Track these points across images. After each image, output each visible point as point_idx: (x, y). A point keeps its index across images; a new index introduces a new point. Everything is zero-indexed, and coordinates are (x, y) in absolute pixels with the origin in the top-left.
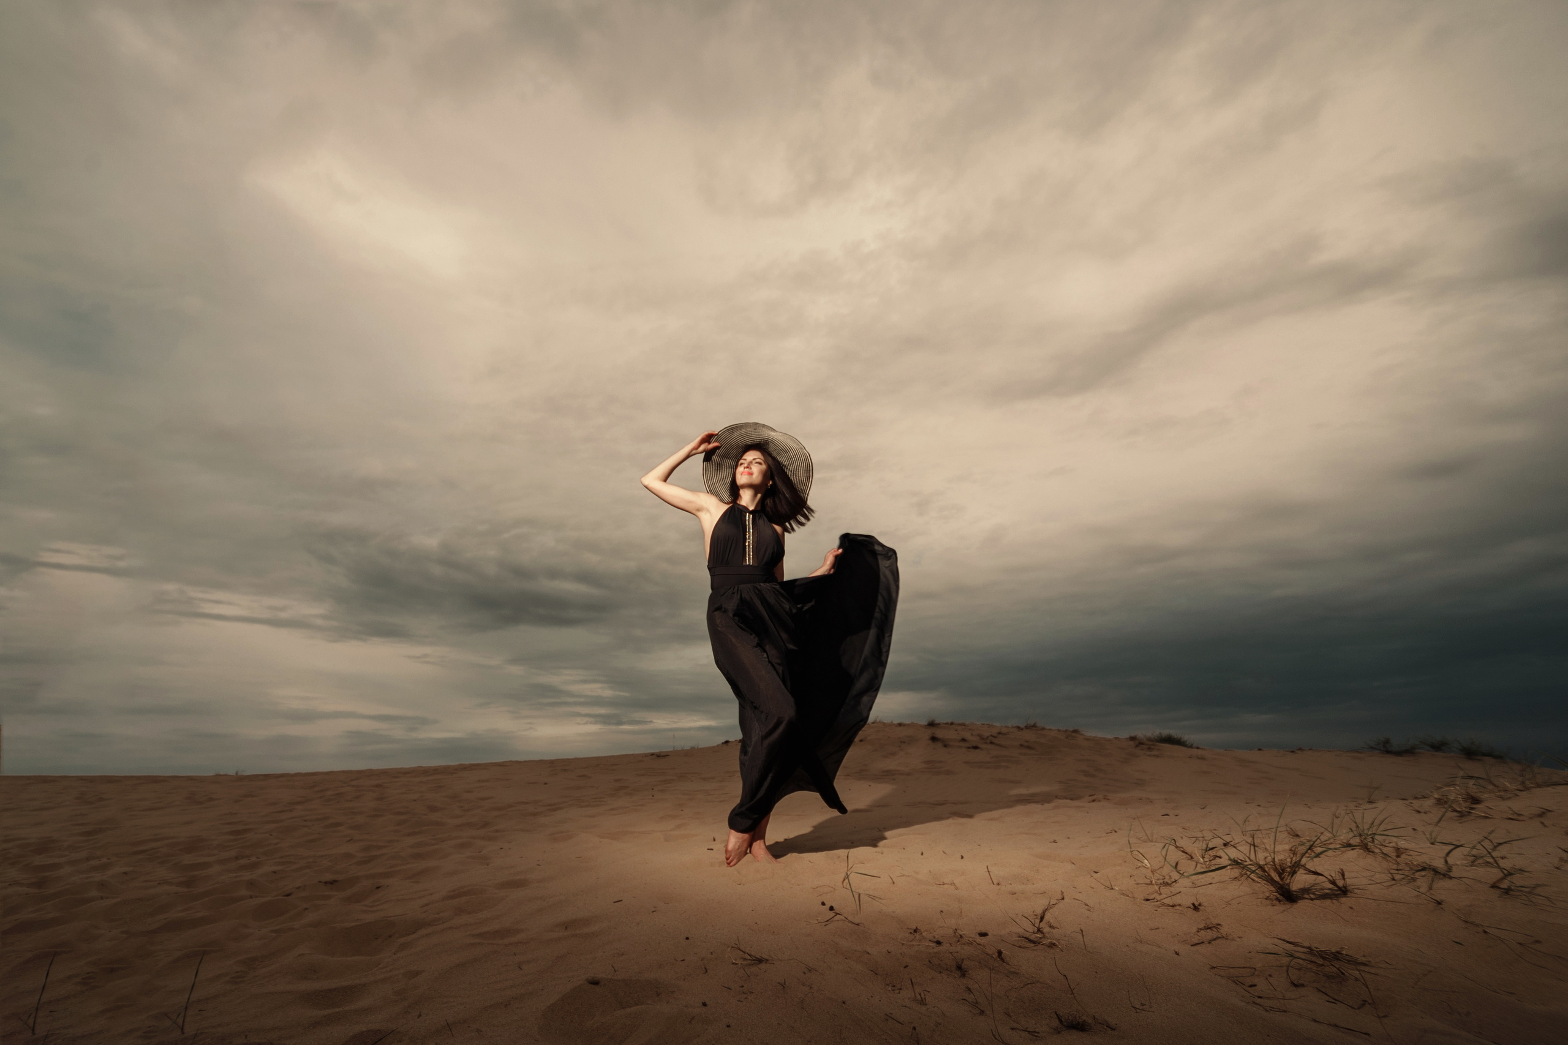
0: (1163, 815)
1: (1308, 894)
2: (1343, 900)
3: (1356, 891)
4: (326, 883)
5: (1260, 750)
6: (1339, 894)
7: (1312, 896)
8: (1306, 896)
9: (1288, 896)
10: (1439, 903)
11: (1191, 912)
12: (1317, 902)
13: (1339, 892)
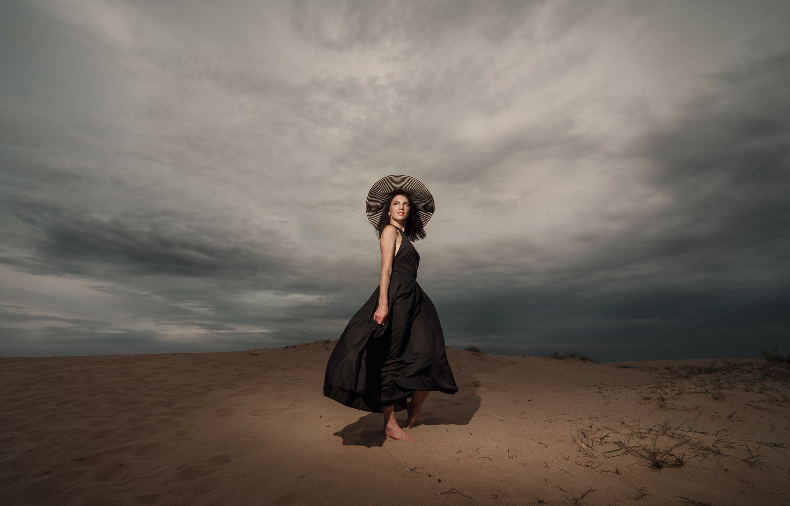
0: (528, 401)
1: (665, 464)
2: (683, 468)
3: (686, 463)
4: (76, 460)
5: (511, 355)
6: (679, 464)
7: (668, 466)
8: (664, 465)
9: (658, 466)
10: (727, 470)
11: (616, 475)
12: (671, 469)
13: (679, 463)
